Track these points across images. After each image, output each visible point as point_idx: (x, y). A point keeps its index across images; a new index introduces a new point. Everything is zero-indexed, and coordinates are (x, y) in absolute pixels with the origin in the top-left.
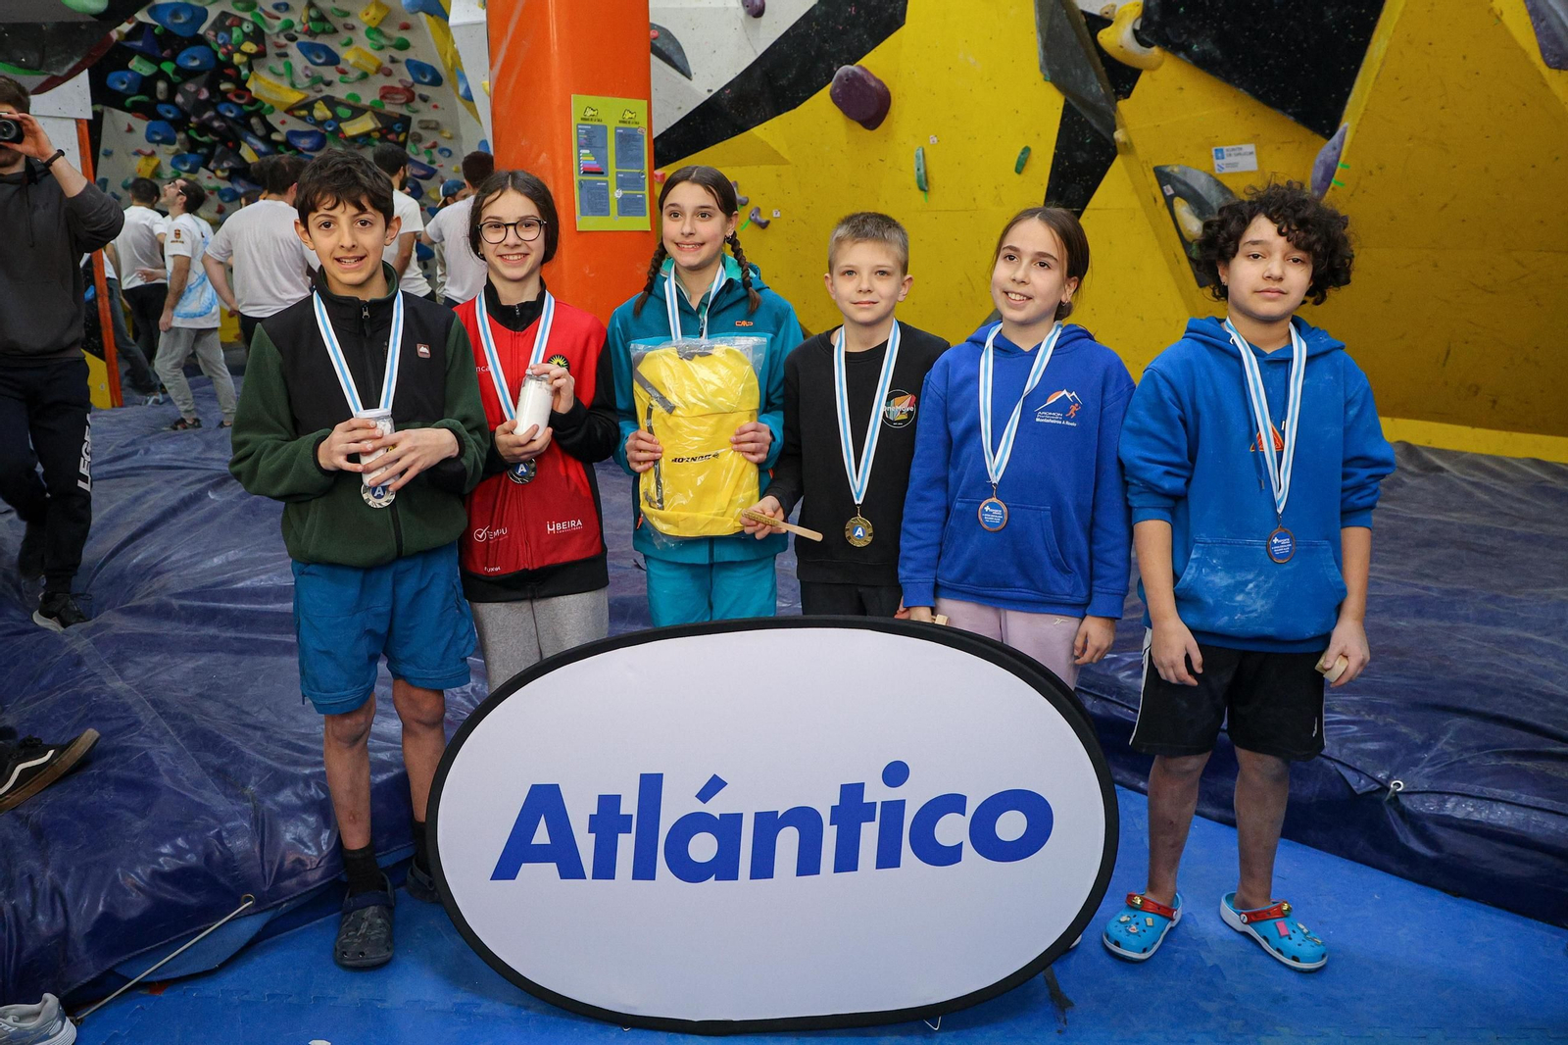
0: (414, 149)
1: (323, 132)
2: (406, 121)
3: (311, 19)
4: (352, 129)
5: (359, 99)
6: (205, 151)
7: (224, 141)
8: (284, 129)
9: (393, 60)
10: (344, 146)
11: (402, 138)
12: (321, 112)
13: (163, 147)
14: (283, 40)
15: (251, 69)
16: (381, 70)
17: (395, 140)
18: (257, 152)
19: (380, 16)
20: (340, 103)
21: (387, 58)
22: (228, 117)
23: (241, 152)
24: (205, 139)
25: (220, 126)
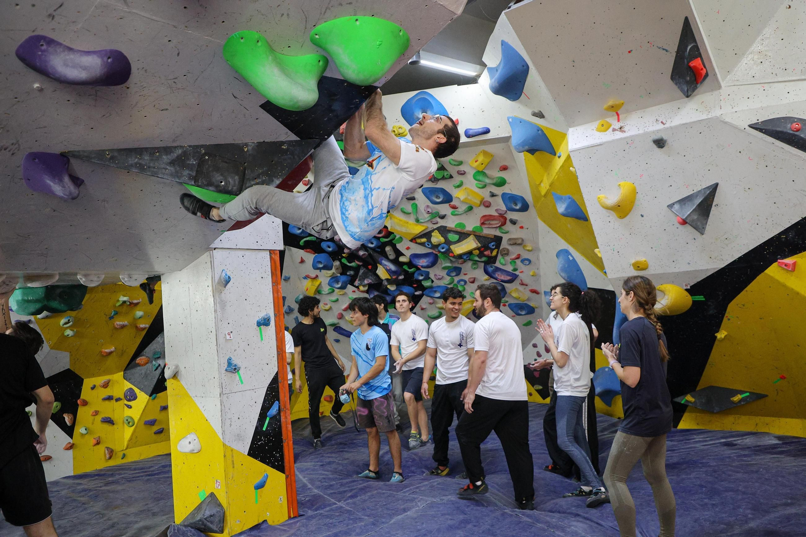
0: (502, 261)
1: (437, 253)
2: (498, 240)
4: (459, 249)
5: (465, 227)
6: (352, 273)
7: (366, 265)
8: (408, 254)
9: (492, 195)
10: (451, 262)
11: (494, 253)
12: (437, 238)
13: (324, 272)
16: (483, 203)
17: (490, 255)
18: (389, 271)
19: (487, 160)
20: (450, 231)
21: (488, 194)
22: (371, 248)
23: (376, 272)
24: (353, 264)
25: (365, 254)
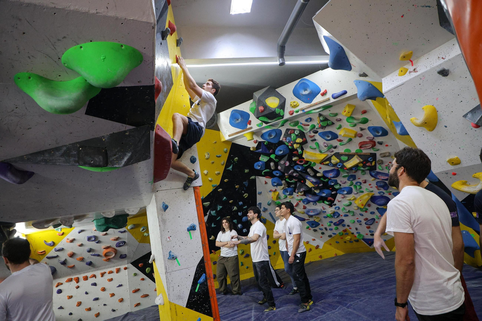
0: (380, 168)
1: (337, 169)
2: (374, 156)
3: (321, 121)
4: (349, 164)
5: (350, 151)
6: (293, 186)
7: (299, 180)
8: (321, 171)
9: (362, 129)
10: (348, 173)
11: (373, 164)
12: (335, 160)
13: (279, 187)
14: (312, 134)
15: (302, 149)
16: (357, 135)
17: (370, 165)
18: (312, 182)
19: (351, 110)
20: (342, 155)
21: (359, 129)
22: (299, 171)
23: (306, 184)
24: (292, 181)
25: (297, 175)
